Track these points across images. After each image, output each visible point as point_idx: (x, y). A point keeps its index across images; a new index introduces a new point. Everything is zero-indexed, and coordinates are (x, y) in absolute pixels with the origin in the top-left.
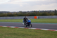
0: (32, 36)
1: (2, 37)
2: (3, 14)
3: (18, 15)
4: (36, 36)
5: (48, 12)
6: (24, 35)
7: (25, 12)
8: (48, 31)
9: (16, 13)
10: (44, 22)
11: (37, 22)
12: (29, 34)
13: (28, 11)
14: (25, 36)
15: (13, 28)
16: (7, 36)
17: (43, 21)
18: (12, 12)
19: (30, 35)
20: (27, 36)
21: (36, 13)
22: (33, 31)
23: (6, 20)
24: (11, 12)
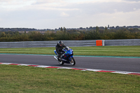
0: (91, 88)
1: (17, 90)
2: (20, 34)
3: (56, 36)
4: (99, 88)
5: (131, 30)
6: (70, 86)
7: (74, 30)
8: (131, 75)
9: (50, 32)
10: (120, 54)
11: (102, 55)
12: (84, 83)
13: (81, 28)
14: (73, 89)
15: (44, 69)
16: (28, 88)
17: (118, 52)
18: (42, 30)
19: (85, 87)
20: (78, 90)
21: (100, 31)
22: (92, 75)
23: (27, 50)
24: (39, 30)
